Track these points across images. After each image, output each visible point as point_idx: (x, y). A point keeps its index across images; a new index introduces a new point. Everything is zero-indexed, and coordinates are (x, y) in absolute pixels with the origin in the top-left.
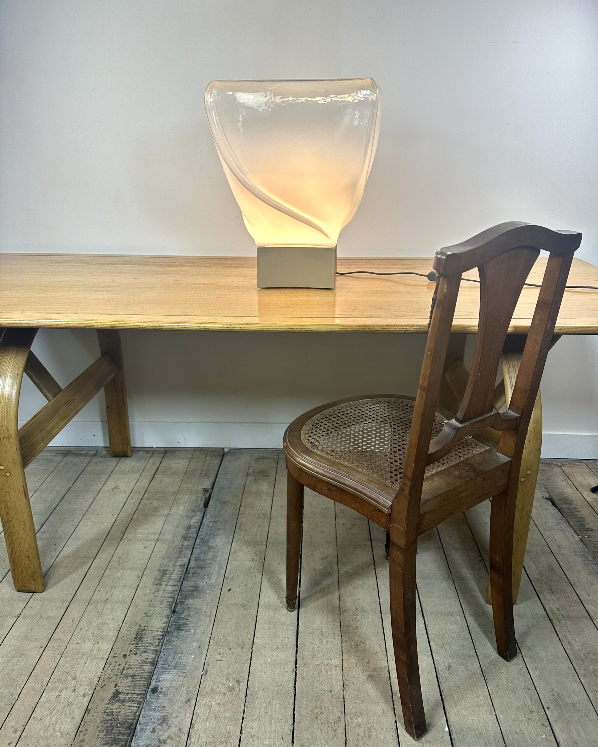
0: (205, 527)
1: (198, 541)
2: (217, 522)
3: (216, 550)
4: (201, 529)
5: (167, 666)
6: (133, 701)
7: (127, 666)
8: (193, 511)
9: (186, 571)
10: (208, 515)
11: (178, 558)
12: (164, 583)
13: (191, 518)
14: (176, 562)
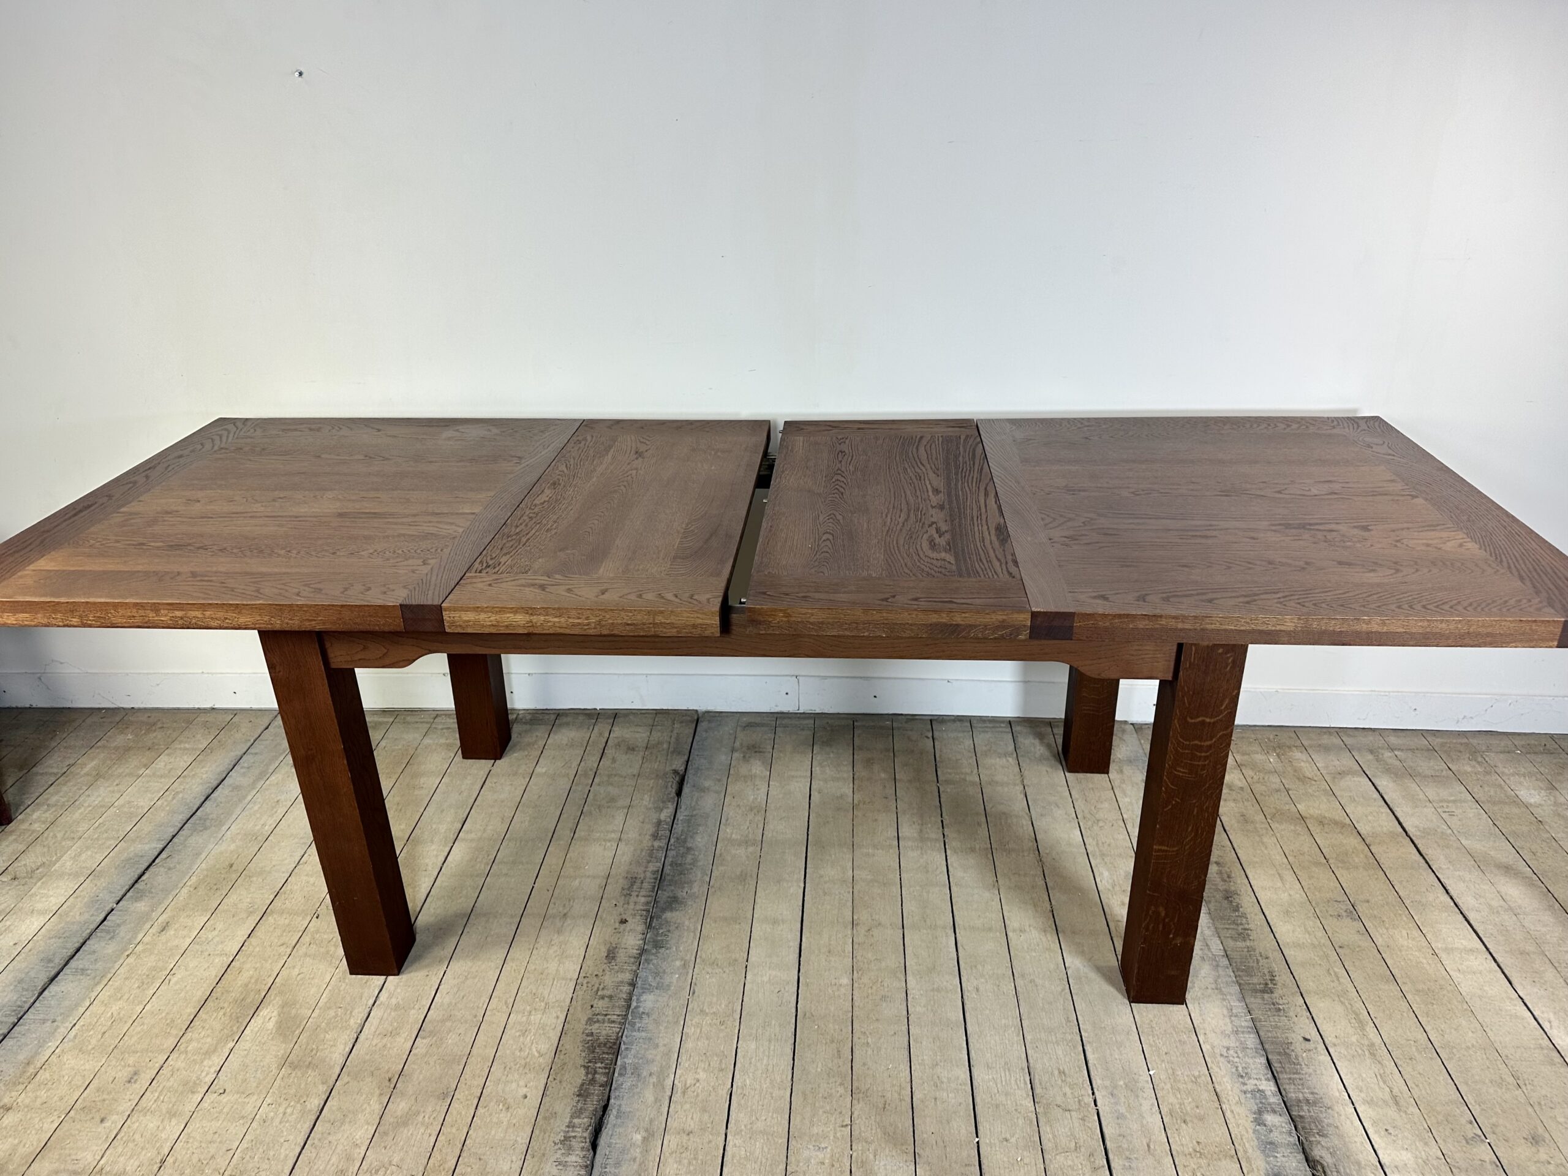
0: (680, 822)
1: (672, 841)
2: (695, 816)
3: (696, 853)
4: (675, 826)
5: (647, 986)
6: (613, 1022)
7: (601, 986)
8: (663, 802)
9: (660, 878)
10: (683, 807)
11: (649, 862)
12: (634, 894)
13: (662, 810)
14: (646, 867)
